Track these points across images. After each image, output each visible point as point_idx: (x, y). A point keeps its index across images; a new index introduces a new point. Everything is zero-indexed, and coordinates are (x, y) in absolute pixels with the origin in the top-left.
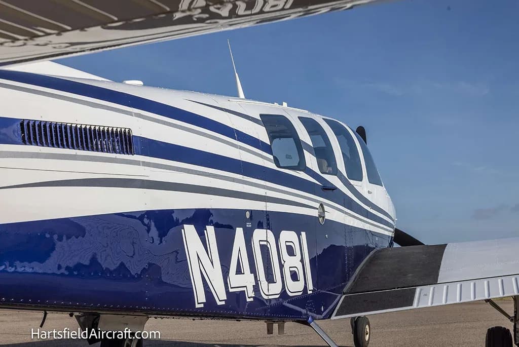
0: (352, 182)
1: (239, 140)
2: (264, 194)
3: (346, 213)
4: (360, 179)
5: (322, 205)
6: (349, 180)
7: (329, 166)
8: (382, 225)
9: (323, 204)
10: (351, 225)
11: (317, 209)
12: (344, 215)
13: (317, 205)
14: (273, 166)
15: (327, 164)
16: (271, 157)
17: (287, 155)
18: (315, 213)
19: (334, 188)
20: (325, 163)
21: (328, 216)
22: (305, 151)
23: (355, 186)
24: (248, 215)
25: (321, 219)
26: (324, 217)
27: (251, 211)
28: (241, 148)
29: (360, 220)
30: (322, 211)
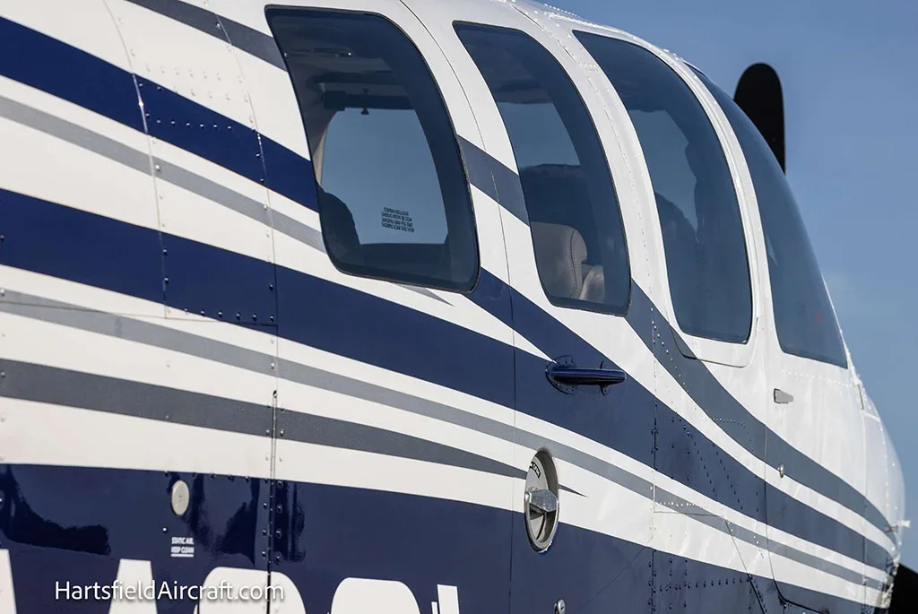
0: (698, 346)
1: (155, 131)
2: (265, 400)
3: (662, 497)
4: (738, 331)
5: (544, 457)
6: (685, 337)
7: (591, 261)
8: (832, 556)
9: (552, 451)
10: (681, 554)
11: (522, 475)
12: (648, 503)
13: (522, 457)
14: (316, 263)
15: (585, 254)
16: (311, 219)
17: (388, 212)
18: (508, 495)
19: (606, 377)
20: (576, 247)
21: (570, 512)
22: (476, 193)
23: (711, 368)
24: (180, 498)
25: (535, 525)
26: (551, 516)
27: (198, 482)
28: (165, 171)
29: (729, 528)
30: (542, 484)
